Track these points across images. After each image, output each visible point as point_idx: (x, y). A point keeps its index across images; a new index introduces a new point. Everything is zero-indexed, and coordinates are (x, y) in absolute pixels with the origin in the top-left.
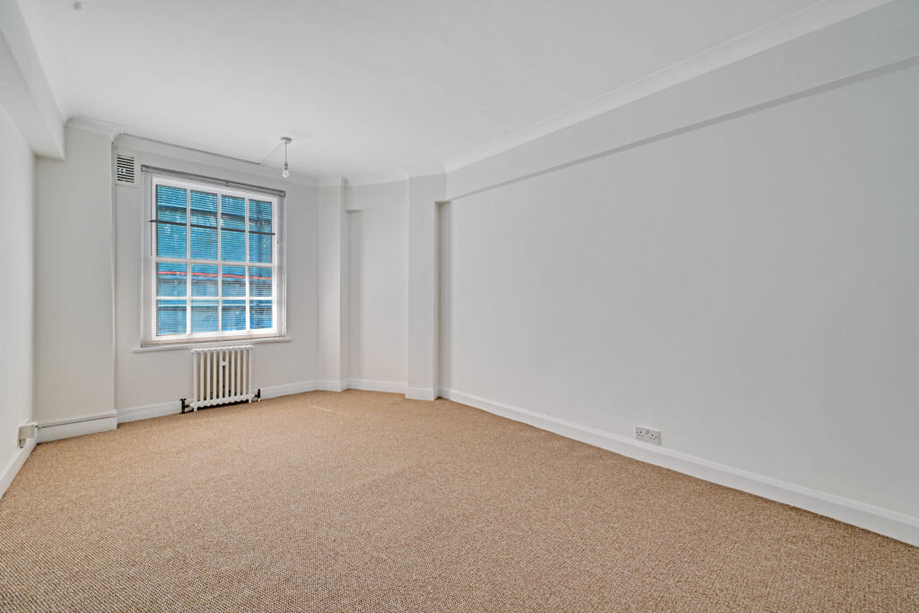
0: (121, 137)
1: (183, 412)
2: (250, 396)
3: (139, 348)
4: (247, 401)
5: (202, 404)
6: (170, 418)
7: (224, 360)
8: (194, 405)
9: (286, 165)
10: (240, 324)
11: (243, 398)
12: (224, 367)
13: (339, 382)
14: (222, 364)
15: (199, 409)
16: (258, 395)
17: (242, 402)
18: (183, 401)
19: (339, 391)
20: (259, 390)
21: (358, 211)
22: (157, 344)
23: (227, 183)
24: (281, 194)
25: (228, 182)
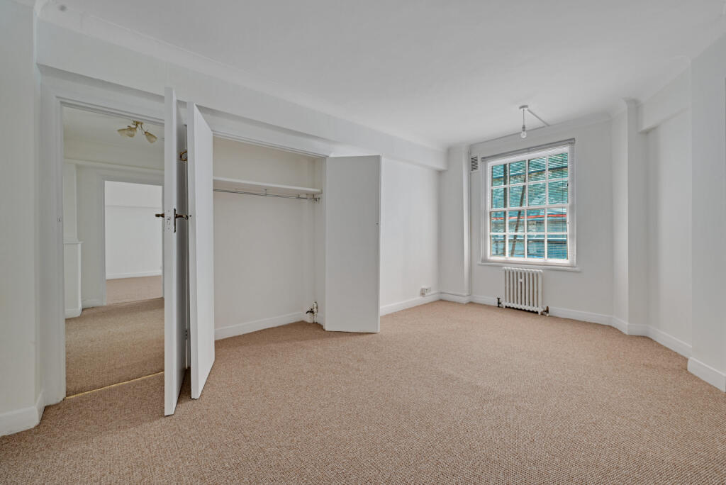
1: (498, 306)
2: (540, 310)
3: (480, 263)
4: (537, 313)
5: (509, 305)
6: (489, 307)
7: (521, 278)
8: (504, 304)
9: (524, 127)
10: (540, 254)
11: (535, 309)
12: (521, 283)
13: (627, 323)
14: (520, 281)
15: (506, 307)
16: (547, 311)
17: (533, 312)
18: (499, 299)
19: (626, 333)
20: (548, 307)
21: (654, 129)
22: (489, 261)
24: (571, 142)
25: (528, 149)
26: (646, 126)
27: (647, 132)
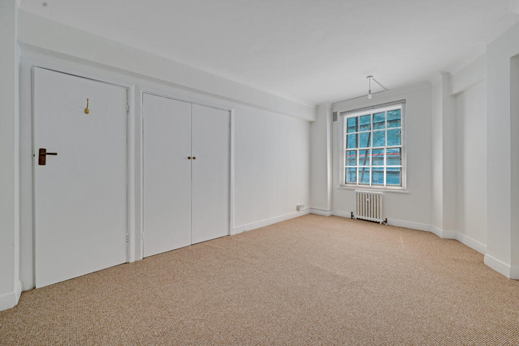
0: (333, 105)
1: (352, 218)
2: (381, 221)
3: (339, 187)
4: (379, 223)
5: (359, 217)
6: (345, 219)
7: (368, 198)
8: (356, 216)
9: (370, 91)
11: (377, 220)
13: (442, 230)
14: (367, 200)
15: (357, 219)
16: (386, 221)
17: (376, 222)
18: (352, 213)
19: (441, 237)
20: (386, 219)
21: (461, 93)
23: (373, 107)
24: (403, 102)
26: (455, 91)
27: (456, 96)
